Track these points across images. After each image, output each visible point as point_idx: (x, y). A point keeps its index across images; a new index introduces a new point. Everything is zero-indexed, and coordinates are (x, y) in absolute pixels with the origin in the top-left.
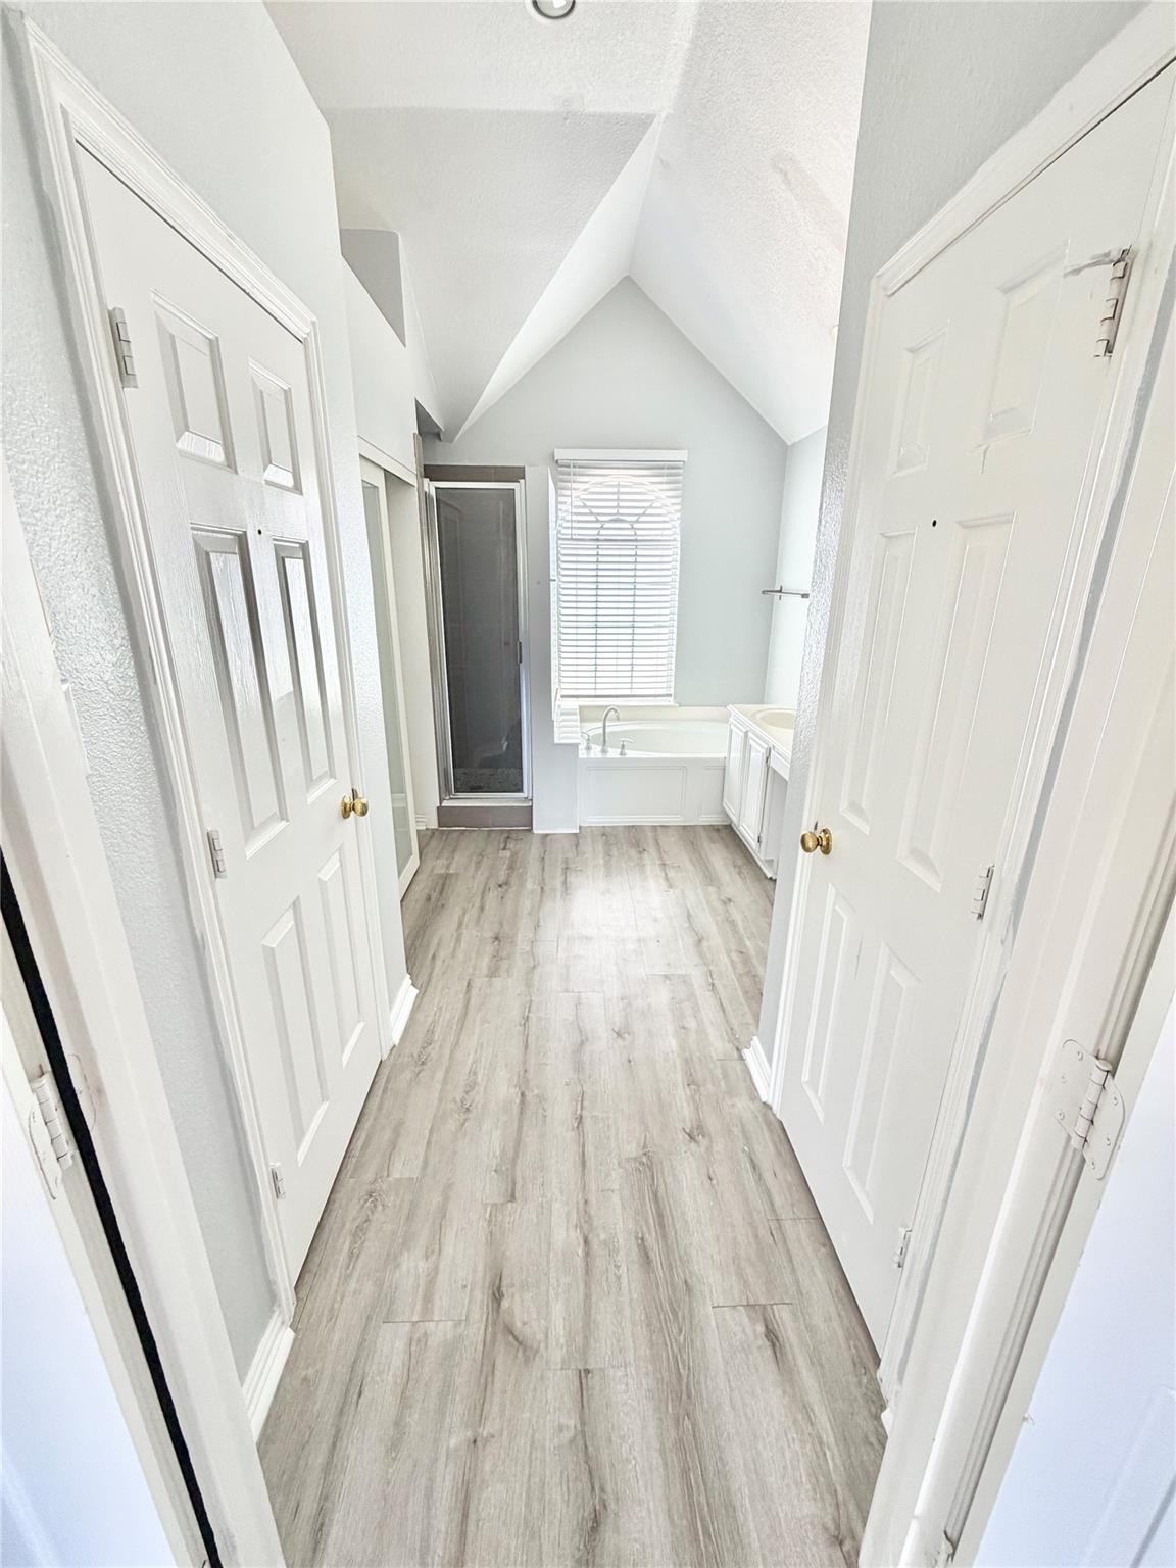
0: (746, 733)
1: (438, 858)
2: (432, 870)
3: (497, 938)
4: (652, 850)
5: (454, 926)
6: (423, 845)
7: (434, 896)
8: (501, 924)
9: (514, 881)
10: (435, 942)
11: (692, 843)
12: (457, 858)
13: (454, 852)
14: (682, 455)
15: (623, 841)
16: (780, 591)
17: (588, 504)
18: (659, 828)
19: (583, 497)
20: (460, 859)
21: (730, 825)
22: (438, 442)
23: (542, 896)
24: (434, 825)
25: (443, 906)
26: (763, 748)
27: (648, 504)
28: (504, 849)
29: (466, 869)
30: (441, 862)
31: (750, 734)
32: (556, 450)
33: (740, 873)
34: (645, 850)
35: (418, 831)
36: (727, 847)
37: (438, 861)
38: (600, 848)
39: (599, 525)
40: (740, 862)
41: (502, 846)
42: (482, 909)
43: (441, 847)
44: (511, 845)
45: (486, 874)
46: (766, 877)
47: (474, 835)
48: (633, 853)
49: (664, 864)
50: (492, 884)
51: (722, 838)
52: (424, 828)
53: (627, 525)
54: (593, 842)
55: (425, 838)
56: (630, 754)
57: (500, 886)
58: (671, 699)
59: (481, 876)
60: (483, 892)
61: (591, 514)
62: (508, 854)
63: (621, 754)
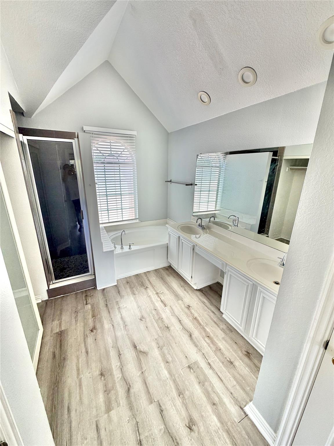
0: (179, 237)
1: (53, 320)
2: (52, 331)
3: (102, 374)
4: (149, 286)
5: (75, 372)
6: (42, 315)
7: (57, 352)
8: (101, 361)
9: (98, 326)
10: (66, 395)
11: (162, 278)
12: (64, 318)
13: (61, 314)
14: (134, 133)
15: (137, 284)
16: (171, 181)
17: (99, 149)
18: (147, 273)
19: (96, 146)
20: (65, 317)
21: (170, 266)
22: (22, 117)
23: (114, 330)
24: (46, 297)
25: (64, 359)
26: (191, 245)
27: (122, 150)
28: (87, 304)
29: (71, 324)
30: (56, 322)
31: (181, 238)
32: (84, 126)
33: (185, 290)
34: (147, 287)
35: (38, 304)
36: (174, 277)
37: (54, 323)
38: (129, 290)
39: (104, 157)
40: (182, 284)
41: (85, 302)
42: (87, 352)
43: (53, 311)
44: (89, 301)
45: (82, 324)
46: (194, 289)
47: (68, 298)
48: (143, 289)
49: (157, 293)
50: (88, 332)
51: (170, 273)
52: (41, 301)
53: (115, 158)
54: (125, 288)
55: (43, 307)
56: (133, 248)
57: (92, 331)
58: (138, 220)
59: (80, 326)
60: (84, 339)
61: (101, 153)
62: (89, 306)
63: (130, 249)
